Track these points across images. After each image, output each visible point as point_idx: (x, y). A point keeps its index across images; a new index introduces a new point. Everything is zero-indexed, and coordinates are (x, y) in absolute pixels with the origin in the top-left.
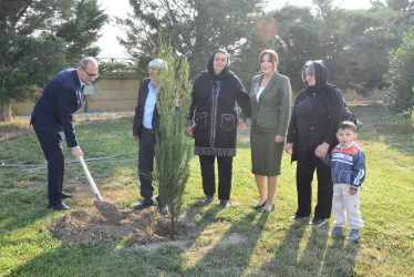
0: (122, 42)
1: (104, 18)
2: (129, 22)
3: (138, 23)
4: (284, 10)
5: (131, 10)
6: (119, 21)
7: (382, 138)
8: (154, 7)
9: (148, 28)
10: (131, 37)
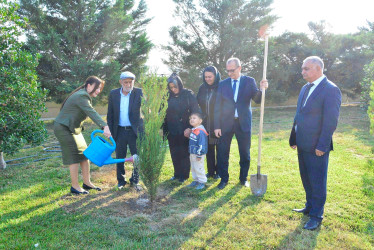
0: (166, 63)
1: (151, 46)
2: (170, 48)
3: (176, 48)
4: (284, 35)
5: (171, 40)
6: (163, 48)
7: (355, 130)
8: (187, 37)
9: (183, 52)
10: (171, 59)
